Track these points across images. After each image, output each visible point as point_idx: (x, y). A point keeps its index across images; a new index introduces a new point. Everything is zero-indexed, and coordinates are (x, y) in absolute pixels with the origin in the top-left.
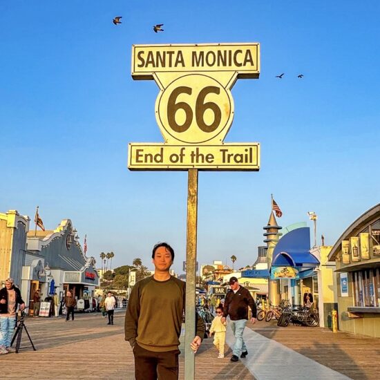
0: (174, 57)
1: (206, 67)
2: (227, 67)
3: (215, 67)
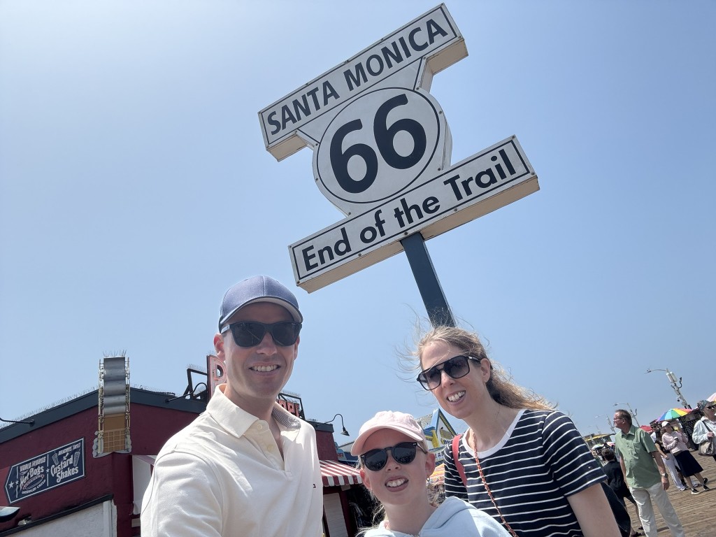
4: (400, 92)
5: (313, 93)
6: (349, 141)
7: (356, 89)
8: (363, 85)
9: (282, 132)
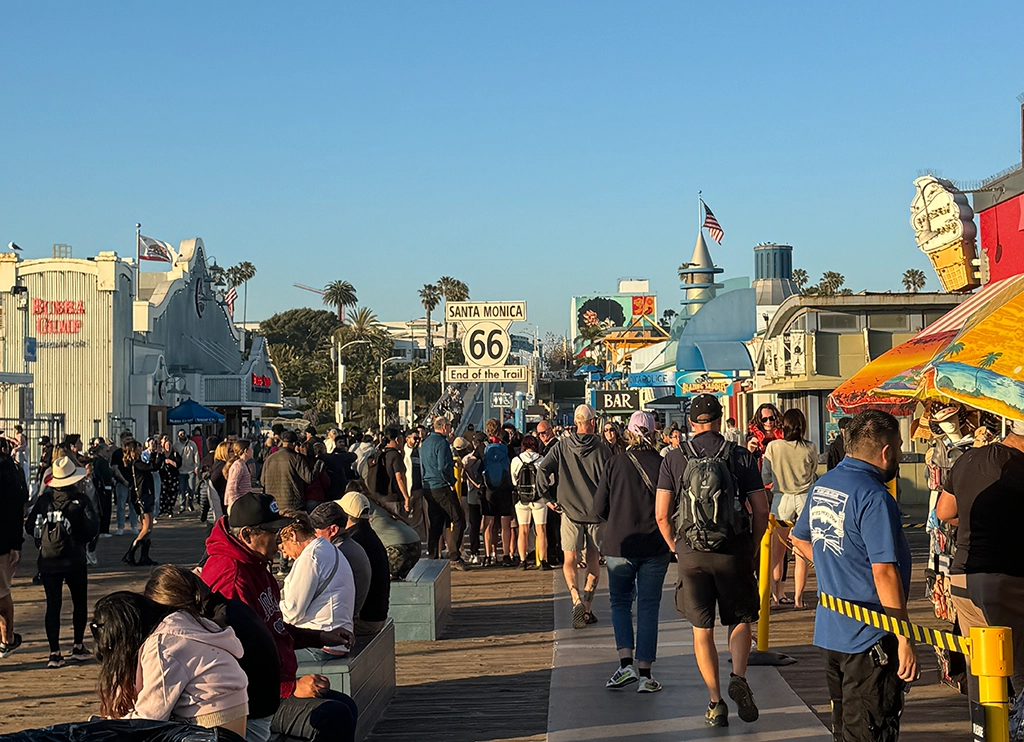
0: (473, 310)
1: (493, 317)
2: (506, 317)
3: (498, 317)
4: (499, 329)
5: (471, 308)
6: (478, 337)
7: (486, 318)
8: (489, 317)
9: (454, 318)
